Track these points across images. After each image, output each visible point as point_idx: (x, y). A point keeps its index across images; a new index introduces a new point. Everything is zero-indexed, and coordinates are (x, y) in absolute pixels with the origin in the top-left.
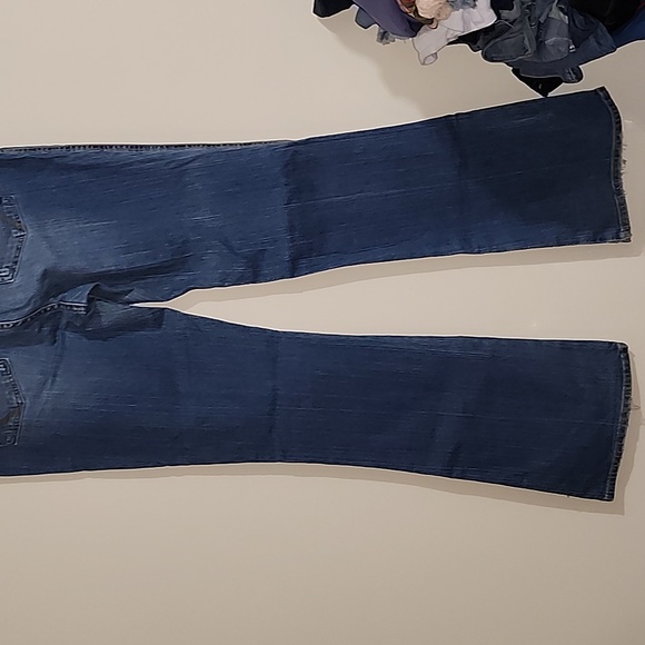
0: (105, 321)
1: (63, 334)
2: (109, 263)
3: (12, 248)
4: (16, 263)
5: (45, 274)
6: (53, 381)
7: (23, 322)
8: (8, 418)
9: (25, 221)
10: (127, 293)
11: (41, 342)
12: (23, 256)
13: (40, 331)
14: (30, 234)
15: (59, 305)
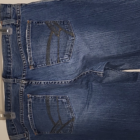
0: (111, 79)
1: (91, 84)
2: (114, 52)
3: (69, 45)
4: (71, 52)
5: (84, 58)
6: (88, 107)
7: (74, 80)
8: (68, 123)
9: (75, 32)
10: (121, 65)
11: (82, 88)
12: (74, 49)
13: (81, 84)
14: (77, 38)
15: (90, 72)
